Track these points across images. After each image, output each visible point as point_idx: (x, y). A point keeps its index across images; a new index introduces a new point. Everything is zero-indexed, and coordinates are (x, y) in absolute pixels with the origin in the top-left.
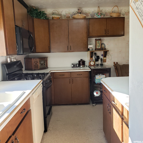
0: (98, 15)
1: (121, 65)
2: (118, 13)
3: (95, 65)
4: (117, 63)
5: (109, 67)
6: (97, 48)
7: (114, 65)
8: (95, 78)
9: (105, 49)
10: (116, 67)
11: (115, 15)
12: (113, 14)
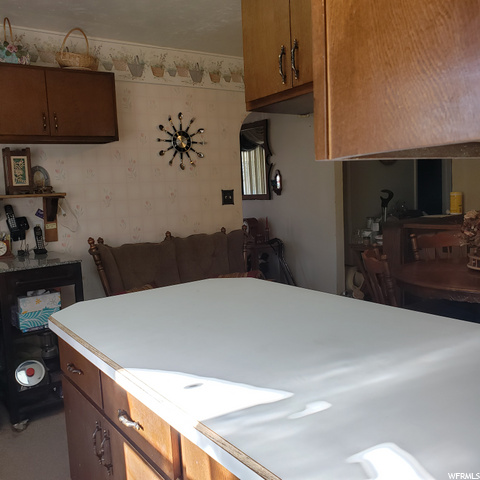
0: (8, 53)
1: (116, 249)
2: (88, 55)
3: (13, 257)
4: (101, 240)
5: (74, 259)
6: (14, 184)
7: (90, 251)
8: (17, 309)
9: (50, 189)
10: (99, 255)
11: (76, 63)
12: (67, 55)
